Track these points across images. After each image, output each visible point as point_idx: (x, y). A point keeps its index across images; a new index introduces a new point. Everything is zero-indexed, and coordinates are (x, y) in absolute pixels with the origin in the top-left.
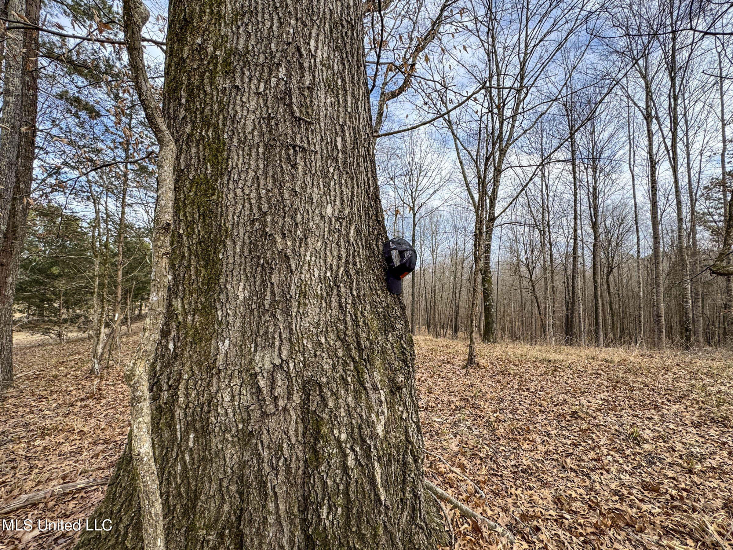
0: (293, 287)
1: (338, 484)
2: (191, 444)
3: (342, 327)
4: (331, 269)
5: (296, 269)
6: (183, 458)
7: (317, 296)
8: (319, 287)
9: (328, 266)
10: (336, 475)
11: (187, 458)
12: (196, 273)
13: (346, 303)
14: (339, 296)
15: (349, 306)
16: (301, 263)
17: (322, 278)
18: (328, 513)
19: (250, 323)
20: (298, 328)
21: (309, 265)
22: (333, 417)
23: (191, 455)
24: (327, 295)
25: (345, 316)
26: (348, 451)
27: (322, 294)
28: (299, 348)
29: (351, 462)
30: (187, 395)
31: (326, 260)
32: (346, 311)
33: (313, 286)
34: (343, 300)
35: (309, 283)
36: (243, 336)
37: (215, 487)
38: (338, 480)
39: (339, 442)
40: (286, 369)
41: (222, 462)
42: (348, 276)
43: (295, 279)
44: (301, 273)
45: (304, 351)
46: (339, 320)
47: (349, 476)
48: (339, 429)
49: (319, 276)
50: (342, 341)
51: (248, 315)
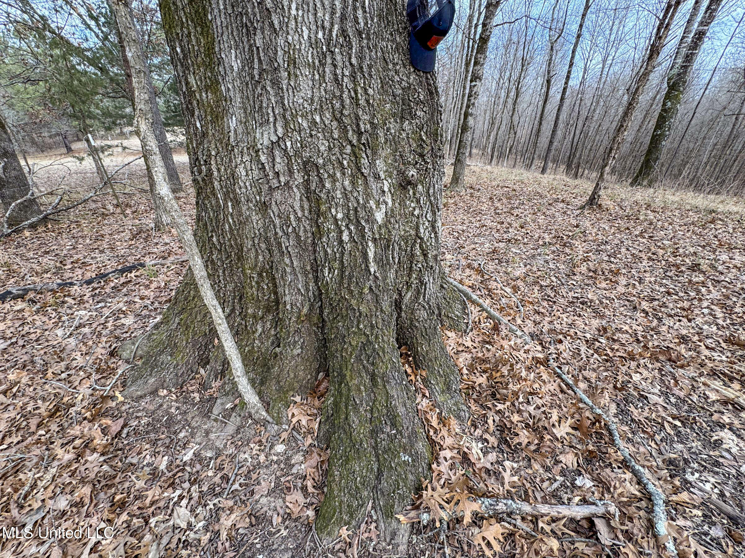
0: (280, 53)
1: (335, 253)
2: (231, 210)
3: (338, 105)
4: (323, 27)
5: (281, 28)
6: (228, 220)
7: (309, 65)
8: (310, 52)
9: (319, 23)
10: (334, 246)
11: (231, 220)
12: (197, 42)
13: (343, 75)
14: (335, 66)
15: (346, 80)
16: (286, 20)
17: (313, 40)
18: (329, 273)
19: (248, 97)
20: (291, 104)
21: (296, 22)
22: (331, 198)
23: (233, 219)
24: (320, 65)
25: (342, 92)
26: (343, 228)
27: (314, 63)
28: (294, 126)
29: (345, 237)
30: (219, 170)
31: (316, 14)
32: (342, 85)
33: (303, 52)
34: (339, 71)
35: (298, 47)
36: (245, 112)
37: (251, 243)
38: (335, 250)
39: (336, 220)
40: (283, 147)
41: (252, 226)
42: (345, 37)
43: (281, 41)
44: (288, 34)
45: (300, 131)
46: (335, 96)
47: (344, 248)
48: (336, 209)
49: (310, 38)
50: (339, 122)
51: (245, 89)
